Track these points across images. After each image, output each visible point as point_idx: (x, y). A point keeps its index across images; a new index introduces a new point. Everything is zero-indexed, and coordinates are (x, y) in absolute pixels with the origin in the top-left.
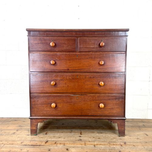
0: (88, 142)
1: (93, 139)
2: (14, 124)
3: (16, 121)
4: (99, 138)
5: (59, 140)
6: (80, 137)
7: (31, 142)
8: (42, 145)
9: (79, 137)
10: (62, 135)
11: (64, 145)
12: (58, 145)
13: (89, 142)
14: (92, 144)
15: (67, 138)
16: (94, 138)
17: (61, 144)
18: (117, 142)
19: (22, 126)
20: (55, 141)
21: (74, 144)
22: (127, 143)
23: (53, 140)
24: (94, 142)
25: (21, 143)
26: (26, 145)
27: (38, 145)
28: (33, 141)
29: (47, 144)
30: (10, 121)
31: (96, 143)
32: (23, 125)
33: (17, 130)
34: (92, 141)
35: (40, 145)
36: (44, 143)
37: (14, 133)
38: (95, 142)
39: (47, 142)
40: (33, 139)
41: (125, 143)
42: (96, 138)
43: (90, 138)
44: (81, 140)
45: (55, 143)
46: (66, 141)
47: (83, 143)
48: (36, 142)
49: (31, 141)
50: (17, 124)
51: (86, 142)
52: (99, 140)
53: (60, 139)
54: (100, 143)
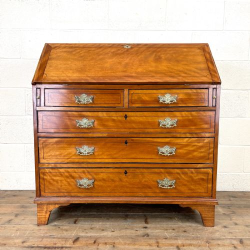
0: (164, 240)
1: (173, 234)
2: (11, 204)
3: (14, 196)
4: (185, 231)
5: (102, 234)
6: (145, 229)
7: (45, 240)
8: (66, 247)
9: (142, 229)
10: (108, 224)
11: (114, 246)
12: (101, 247)
13: (166, 238)
14: (172, 245)
15: (120, 231)
16: (174, 231)
17: (106, 243)
18: (224, 239)
19: (26, 207)
20: (94, 237)
21: (135, 244)
22: (245, 241)
23: (89, 235)
24: (175, 239)
25: (23, 242)
26: (32, 247)
27: (58, 248)
28: (47, 237)
29: (77, 244)
30: (4, 197)
31: (180, 242)
32: (29, 205)
33: (16, 215)
34: (171, 238)
35: (62, 248)
36: (71, 242)
37: (9, 221)
38: (177, 239)
39: (76, 240)
40: (47, 235)
41: (241, 241)
42: (178, 232)
43: (166, 232)
44: (148, 235)
45: (95, 242)
46: (117, 238)
47: (153, 242)
48: (55, 240)
49: (43, 238)
50: (18, 202)
51: (159, 241)
52: (185, 234)
53: (105, 233)
54: (188, 242)
